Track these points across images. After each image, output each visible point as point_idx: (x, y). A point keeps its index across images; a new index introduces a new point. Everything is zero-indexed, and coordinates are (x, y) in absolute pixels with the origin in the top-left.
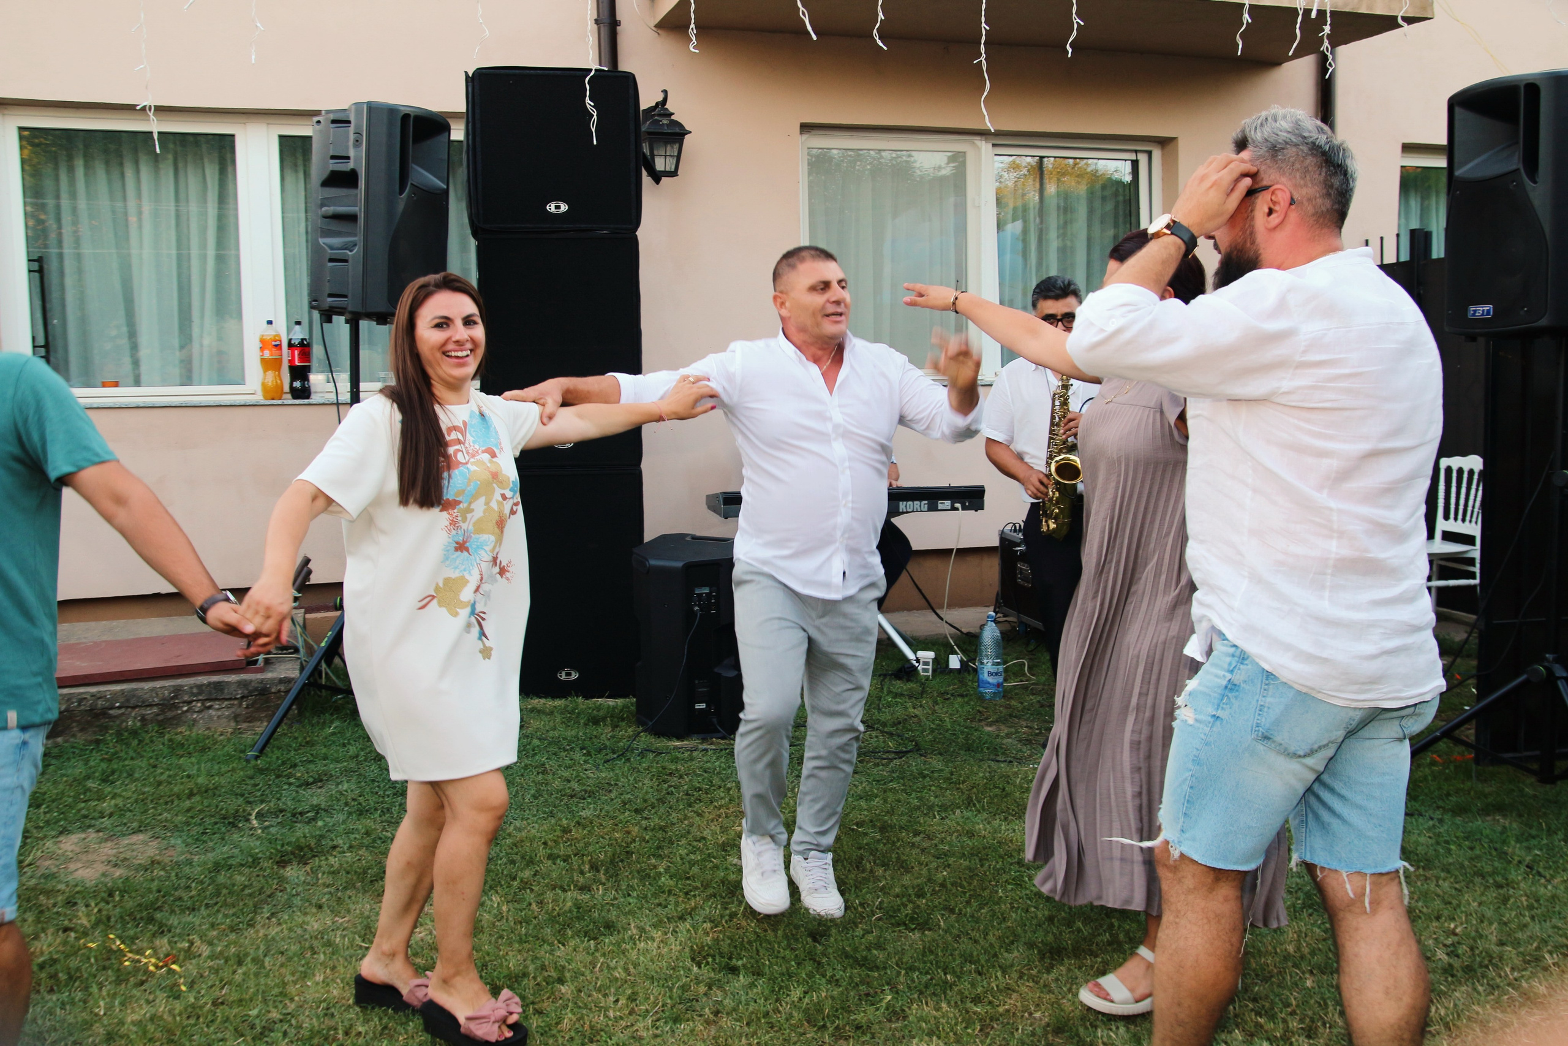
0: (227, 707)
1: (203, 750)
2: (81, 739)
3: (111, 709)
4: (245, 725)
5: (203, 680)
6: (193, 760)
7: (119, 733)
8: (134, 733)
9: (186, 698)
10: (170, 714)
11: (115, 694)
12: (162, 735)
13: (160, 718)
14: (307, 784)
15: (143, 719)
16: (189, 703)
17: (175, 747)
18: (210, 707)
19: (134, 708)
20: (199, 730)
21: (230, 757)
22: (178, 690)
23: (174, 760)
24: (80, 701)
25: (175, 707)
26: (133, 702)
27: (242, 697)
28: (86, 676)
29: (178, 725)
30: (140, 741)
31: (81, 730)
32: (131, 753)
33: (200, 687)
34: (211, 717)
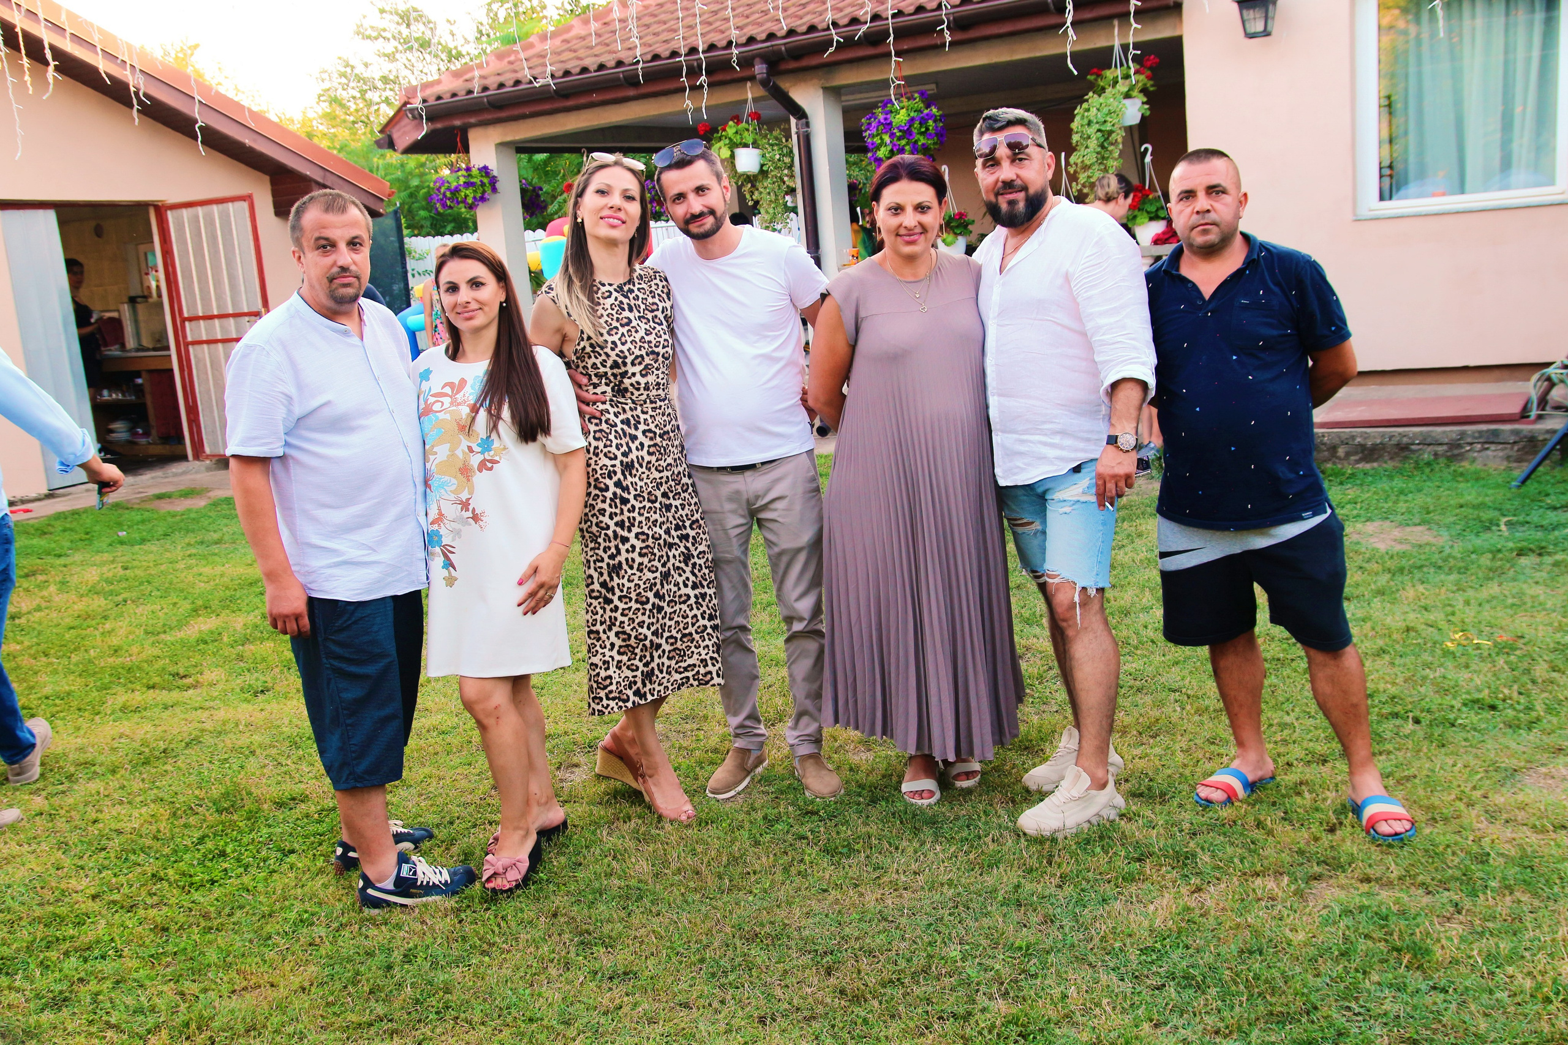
0: (1502, 450)
1: (1477, 479)
2: (1390, 465)
3: (1413, 444)
4: (1515, 465)
5: (1484, 427)
6: (1469, 485)
7: (1417, 462)
8: (1428, 464)
9: (1469, 440)
10: (1456, 452)
11: (1415, 434)
12: (1448, 466)
13: (1449, 454)
14: (1555, 508)
15: (1436, 455)
16: (1471, 444)
17: (1457, 476)
18: (1487, 449)
19: (1429, 445)
20: (1477, 466)
21: (1498, 486)
22: (1463, 434)
23: (1455, 485)
24: (1391, 438)
25: (1459, 446)
26: (1429, 441)
27: (1515, 443)
28: (1396, 420)
29: (1462, 460)
30: (1432, 470)
31: (1391, 459)
32: (1425, 477)
33: (1480, 432)
34: (1488, 457)
